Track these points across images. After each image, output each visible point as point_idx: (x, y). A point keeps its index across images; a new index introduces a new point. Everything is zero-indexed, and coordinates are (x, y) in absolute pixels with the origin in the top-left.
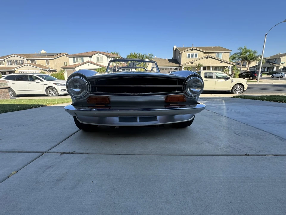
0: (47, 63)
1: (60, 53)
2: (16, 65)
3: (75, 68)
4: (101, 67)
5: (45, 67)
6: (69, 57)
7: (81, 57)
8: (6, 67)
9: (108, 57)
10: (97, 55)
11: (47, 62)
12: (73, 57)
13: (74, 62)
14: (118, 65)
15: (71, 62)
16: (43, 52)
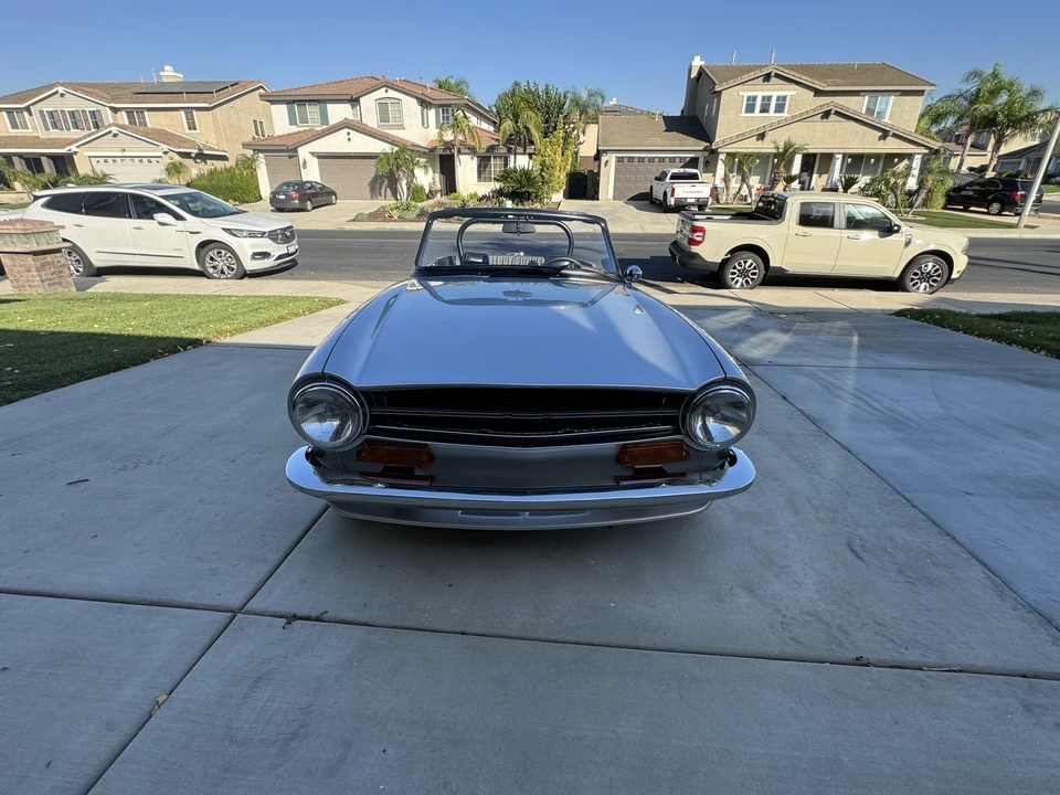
0: (188, 123)
1: (236, 80)
2: (72, 130)
3: (295, 150)
4: (396, 149)
5: (182, 141)
6: (272, 102)
7: (318, 101)
8: (38, 137)
9: (425, 103)
10: (381, 93)
11: (187, 119)
12: (288, 102)
13: (293, 122)
14: (460, 137)
15: (280, 121)
16: (169, 74)
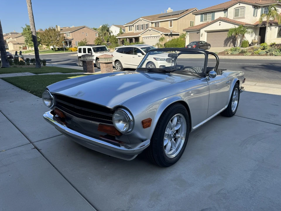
0: (170, 25)
1: (187, 9)
2: (137, 30)
3: (199, 30)
5: (167, 30)
6: (196, 15)
7: (212, 12)
9: (256, 7)
10: (237, 5)
11: (170, 23)
12: (201, 14)
13: (202, 21)
15: (197, 20)
16: (169, 10)
